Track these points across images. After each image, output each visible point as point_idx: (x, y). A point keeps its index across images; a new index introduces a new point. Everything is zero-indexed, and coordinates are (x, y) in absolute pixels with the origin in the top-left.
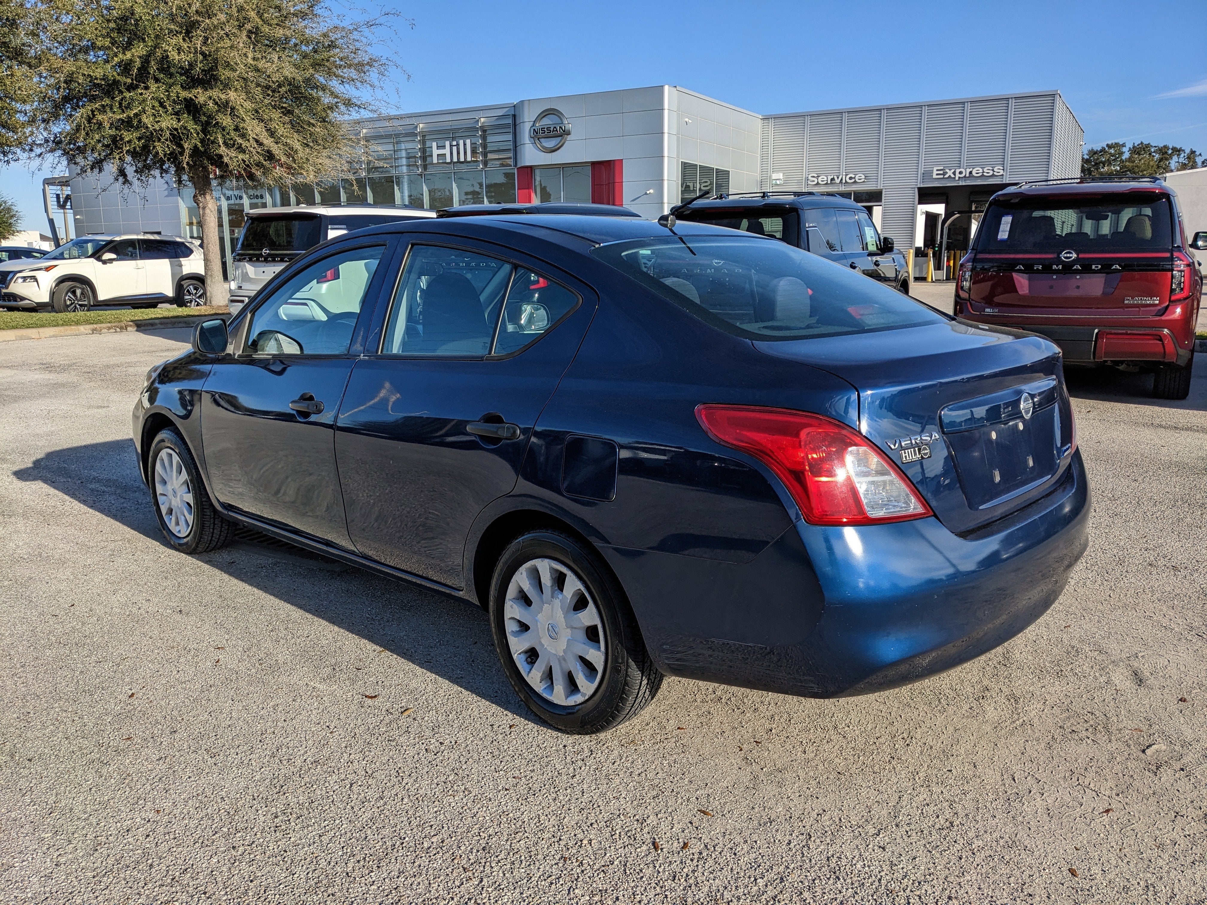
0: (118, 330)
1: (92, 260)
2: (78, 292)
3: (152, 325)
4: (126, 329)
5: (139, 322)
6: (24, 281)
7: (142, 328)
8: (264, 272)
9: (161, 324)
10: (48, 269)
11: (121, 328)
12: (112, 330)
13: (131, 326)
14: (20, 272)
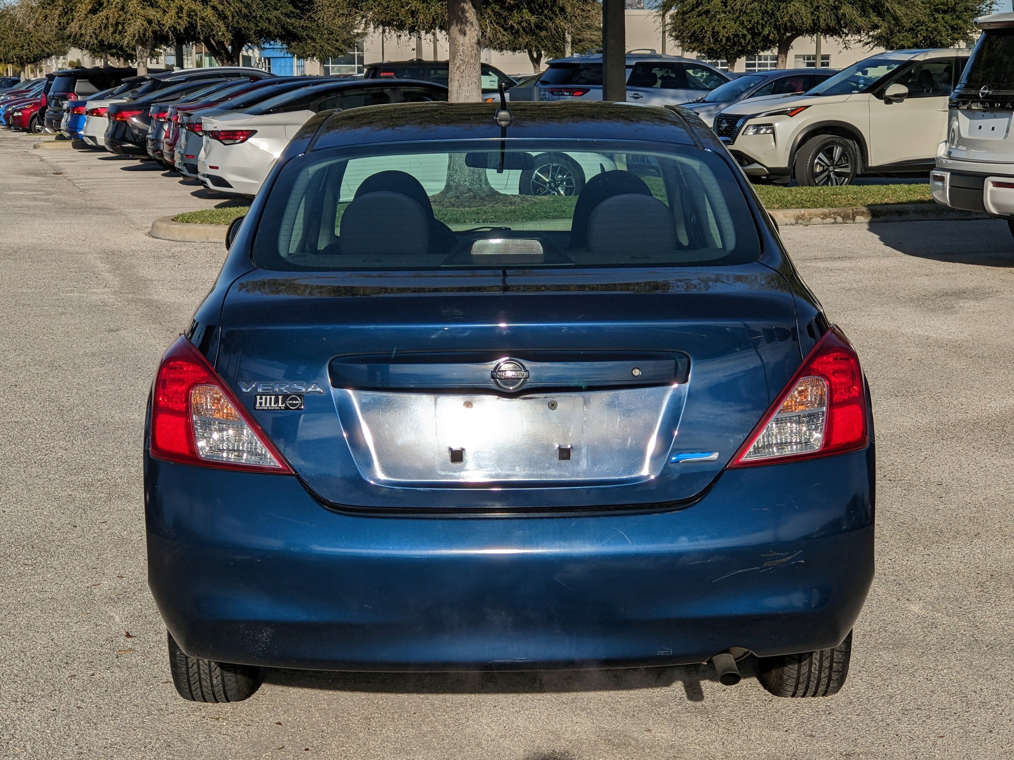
0: (840, 219)
1: (869, 96)
2: (837, 151)
3: (900, 213)
4: (854, 219)
5: (879, 208)
6: (757, 133)
7: (882, 218)
8: (980, 127)
9: (916, 212)
10: (793, 113)
11: (846, 217)
12: (829, 220)
13: (862, 214)
14: (753, 116)
